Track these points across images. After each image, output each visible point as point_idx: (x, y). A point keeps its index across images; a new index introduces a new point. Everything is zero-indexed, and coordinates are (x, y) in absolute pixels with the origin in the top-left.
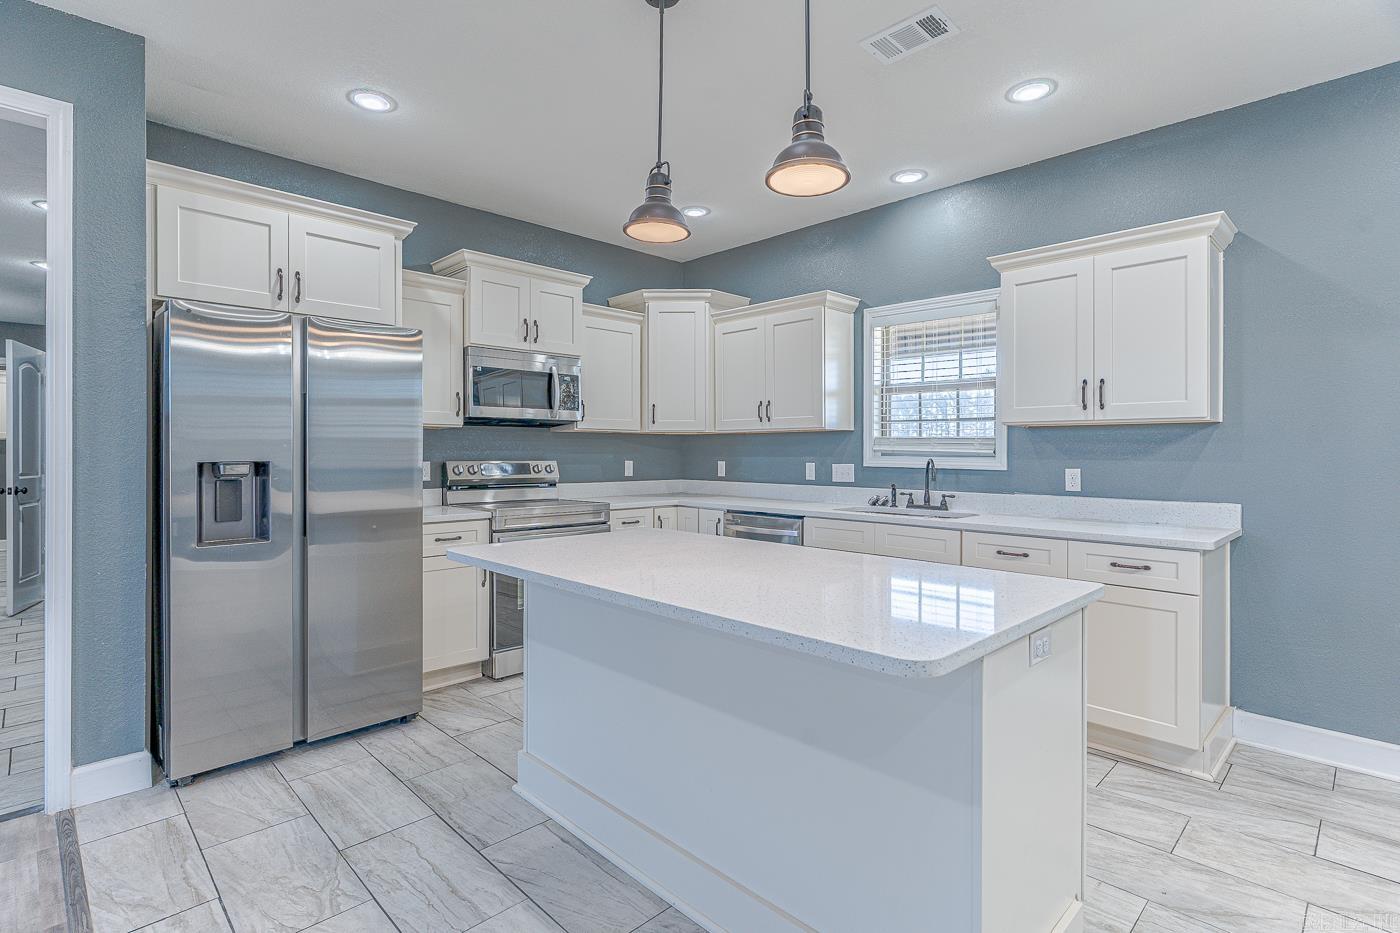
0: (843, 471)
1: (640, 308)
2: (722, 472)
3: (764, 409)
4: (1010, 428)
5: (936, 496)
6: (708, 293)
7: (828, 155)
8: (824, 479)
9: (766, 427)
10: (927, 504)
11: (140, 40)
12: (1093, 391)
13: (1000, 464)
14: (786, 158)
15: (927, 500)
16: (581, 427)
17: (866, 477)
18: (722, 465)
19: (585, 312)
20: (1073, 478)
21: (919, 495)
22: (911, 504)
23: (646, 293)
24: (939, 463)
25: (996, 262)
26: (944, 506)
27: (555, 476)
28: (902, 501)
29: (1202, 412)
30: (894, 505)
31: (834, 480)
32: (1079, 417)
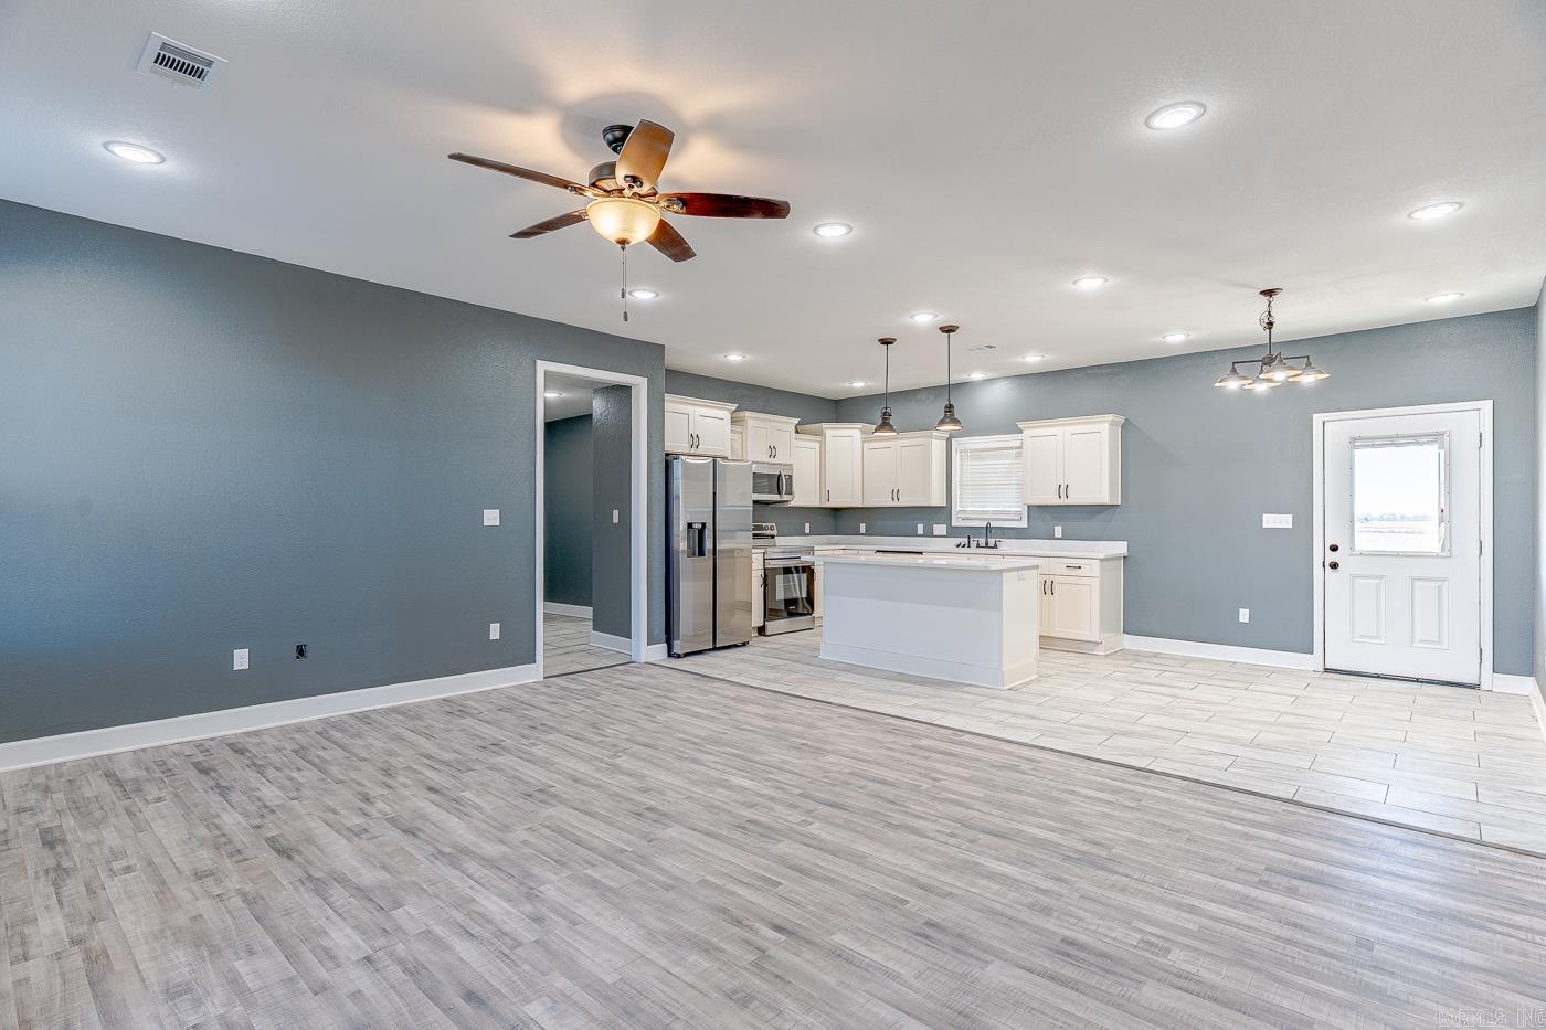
0: (940, 529)
1: (820, 434)
2: (863, 530)
3: (895, 494)
4: (1029, 506)
5: (992, 542)
6: (860, 425)
7: (956, 422)
8: (929, 534)
9: (896, 504)
10: (987, 546)
11: (662, 347)
12: (1063, 490)
13: (1024, 524)
14: (942, 422)
15: (987, 544)
16: (792, 504)
17: (953, 532)
18: (863, 526)
19: (796, 439)
20: (1058, 531)
21: (982, 541)
22: (978, 546)
23: (824, 425)
24: (993, 524)
25: (1021, 425)
26: (995, 546)
27: (775, 532)
28: (974, 544)
29: (1105, 499)
30: (969, 546)
31: (933, 533)
32: (1058, 502)
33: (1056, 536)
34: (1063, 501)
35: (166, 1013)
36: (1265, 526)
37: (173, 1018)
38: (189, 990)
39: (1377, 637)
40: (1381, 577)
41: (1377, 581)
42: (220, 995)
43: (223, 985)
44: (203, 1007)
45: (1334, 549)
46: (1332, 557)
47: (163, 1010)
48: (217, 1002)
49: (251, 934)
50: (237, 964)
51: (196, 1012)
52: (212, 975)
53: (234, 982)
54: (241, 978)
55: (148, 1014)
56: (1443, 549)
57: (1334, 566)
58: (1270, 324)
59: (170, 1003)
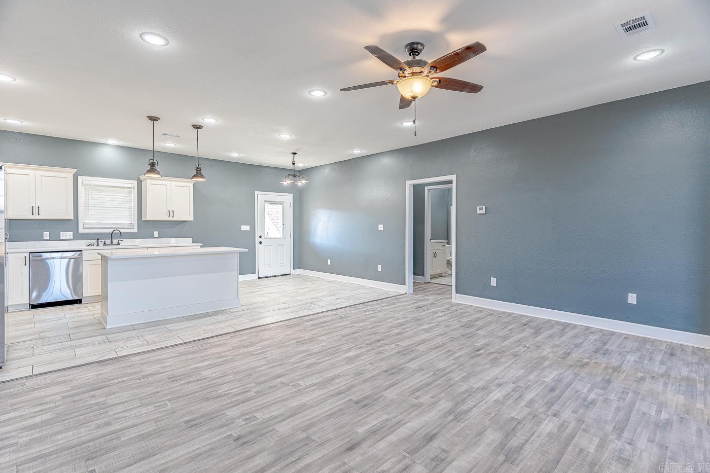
0: (67, 235)
5: (115, 241)
8: (54, 238)
13: (135, 230)
15: (112, 243)
17: (79, 236)
20: (156, 234)
21: (108, 242)
22: (105, 244)
26: (118, 244)
28: (101, 244)
30: (98, 245)
31: (61, 238)
33: (155, 236)
34: (171, 219)
35: (635, 457)
36: (242, 230)
37: (635, 453)
38: (620, 458)
39: (270, 265)
40: (271, 246)
41: (270, 247)
42: (611, 447)
43: (607, 449)
44: (621, 448)
45: (260, 237)
46: (260, 240)
47: (636, 459)
48: (615, 445)
49: (571, 458)
50: (592, 451)
51: (625, 448)
52: (605, 456)
53: (601, 446)
54: (597, 445)
55: (642, 463)
56: (283, 236)
57: (261, 243)
58: (294, 164)
59: (631, 459)
